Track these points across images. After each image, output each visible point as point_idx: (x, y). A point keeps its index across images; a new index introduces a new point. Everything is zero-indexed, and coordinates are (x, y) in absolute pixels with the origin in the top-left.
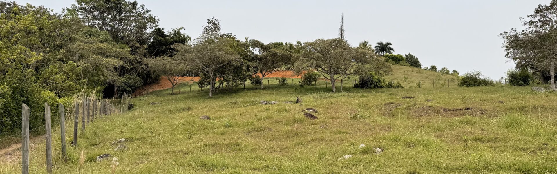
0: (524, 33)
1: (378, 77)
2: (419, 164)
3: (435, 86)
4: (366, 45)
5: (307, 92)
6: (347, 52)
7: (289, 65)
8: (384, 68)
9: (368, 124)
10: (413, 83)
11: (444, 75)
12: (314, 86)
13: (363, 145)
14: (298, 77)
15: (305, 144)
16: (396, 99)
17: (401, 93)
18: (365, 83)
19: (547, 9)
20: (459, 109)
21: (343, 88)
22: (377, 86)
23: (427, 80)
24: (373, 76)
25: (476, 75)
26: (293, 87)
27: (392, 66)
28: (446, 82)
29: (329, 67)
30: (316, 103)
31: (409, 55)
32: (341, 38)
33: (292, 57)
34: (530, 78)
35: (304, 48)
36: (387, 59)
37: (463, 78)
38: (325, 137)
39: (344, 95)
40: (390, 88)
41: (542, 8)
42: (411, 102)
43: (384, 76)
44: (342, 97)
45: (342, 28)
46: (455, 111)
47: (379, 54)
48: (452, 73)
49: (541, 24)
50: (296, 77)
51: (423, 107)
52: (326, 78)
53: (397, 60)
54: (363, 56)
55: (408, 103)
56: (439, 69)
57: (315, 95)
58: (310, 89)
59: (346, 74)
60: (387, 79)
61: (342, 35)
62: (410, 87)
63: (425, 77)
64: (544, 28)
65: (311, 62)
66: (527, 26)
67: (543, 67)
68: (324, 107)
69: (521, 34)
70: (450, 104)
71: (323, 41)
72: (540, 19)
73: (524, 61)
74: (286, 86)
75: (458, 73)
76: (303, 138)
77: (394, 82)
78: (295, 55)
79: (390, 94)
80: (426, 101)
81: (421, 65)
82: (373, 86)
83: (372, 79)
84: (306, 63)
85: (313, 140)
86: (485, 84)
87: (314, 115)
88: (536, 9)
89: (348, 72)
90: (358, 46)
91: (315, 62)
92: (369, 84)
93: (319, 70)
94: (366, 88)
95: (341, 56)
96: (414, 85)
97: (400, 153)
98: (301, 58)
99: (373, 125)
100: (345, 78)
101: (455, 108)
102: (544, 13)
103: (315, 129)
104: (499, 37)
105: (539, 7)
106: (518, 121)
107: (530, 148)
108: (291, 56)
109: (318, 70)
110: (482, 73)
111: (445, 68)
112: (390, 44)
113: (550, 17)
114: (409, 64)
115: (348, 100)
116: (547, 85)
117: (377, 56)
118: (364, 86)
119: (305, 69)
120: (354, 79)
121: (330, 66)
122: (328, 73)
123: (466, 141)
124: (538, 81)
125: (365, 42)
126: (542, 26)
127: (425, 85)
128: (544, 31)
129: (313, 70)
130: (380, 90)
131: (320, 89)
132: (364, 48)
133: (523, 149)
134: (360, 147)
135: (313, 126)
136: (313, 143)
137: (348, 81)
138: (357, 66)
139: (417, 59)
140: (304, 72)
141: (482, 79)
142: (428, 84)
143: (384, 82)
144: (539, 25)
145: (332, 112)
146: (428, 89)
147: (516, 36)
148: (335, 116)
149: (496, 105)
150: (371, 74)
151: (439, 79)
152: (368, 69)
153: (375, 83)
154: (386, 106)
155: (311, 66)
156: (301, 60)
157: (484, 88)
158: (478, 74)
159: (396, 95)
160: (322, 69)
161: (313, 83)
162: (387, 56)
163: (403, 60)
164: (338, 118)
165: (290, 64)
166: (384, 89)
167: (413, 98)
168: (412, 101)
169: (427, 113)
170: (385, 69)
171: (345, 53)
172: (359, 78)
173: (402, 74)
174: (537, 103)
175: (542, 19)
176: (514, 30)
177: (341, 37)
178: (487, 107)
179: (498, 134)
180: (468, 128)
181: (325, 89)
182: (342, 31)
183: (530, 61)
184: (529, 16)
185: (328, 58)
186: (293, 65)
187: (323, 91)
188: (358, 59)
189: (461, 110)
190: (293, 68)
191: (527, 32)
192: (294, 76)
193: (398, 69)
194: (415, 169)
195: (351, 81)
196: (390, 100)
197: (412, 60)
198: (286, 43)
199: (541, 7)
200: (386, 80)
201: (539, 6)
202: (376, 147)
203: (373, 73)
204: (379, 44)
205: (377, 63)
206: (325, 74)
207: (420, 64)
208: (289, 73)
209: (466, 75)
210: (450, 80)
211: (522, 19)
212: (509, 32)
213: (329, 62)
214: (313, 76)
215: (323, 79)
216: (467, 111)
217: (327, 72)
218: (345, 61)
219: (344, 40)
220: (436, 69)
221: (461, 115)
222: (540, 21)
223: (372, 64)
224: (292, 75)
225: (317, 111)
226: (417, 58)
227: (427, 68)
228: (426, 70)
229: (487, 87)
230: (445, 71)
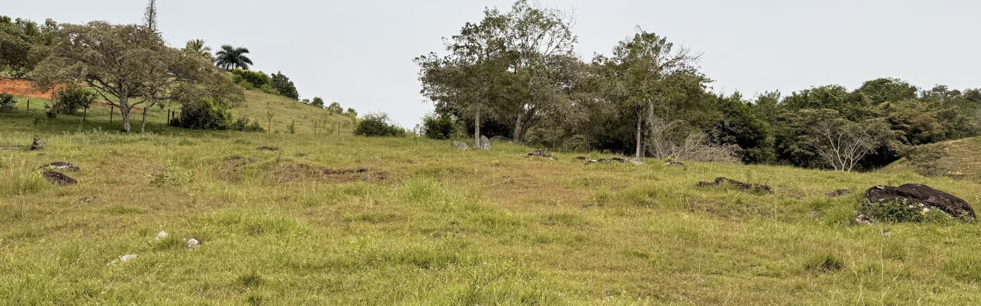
0: (446, 60)
1: (220, 110)
2: (263, 263)
3: (317, 132)
4: (200, 47)
5: (64, 130)
6: (159, 56)
7: (22, 69)
8: (231, 94)
9: (185, 194)
10: (282, 124)
11: (334, 114)
12: (82, 118)
13: (163, 234)
14: (43, 96)
15: (35, 236)
16: (246, 149)
17: (258, 140)
18: (192, 118)
19: (477, 30)
20: (348, 171)
21: (148, 125)
22: (217, 125)
23: (306, 120)
24: (208, 106)
25: (380, 119)
26: (31, 116)
27: (246, 92)
28: (336, 126)
29: (117, 80)
30: (78, 152)
31: (278, 74)
32: (148, 26)
33: (31, 51)
34: (452, 129)
35: (61, 34)
36: (239, 78)
37: (361, 123)
38: (87, 221)
39: (146, 139)
40: (240, 130)
41: (471, 28)
42: (272, 156)
43: (230, 108)
44: (143, 141)
45: (152, 7)
46: (342, 174)
47: (224, 66)
48: (348, 112)
49: (468, 50)
50: (39, 95)
51: (290, 166)
52: (110, 102)
53: (257, 81)
54: (192, 67)
55: (266, 158)
56: (327, 104)
57: (79, 135)
58: (71, 123)
59: (154, 98)
60: (235, 114)
61: (151, 21)
62: (277, 132)
63: (303, 116)
64: (471, 58)
65: (76, 66)
66: (451, 51)
67: (468, 113)
68: (95, 160)
69: (442, 62)
70: (335, 162)
71: (106, 27)
72: (467, 43)
73: (446, 103)
74: (12, 112)
75: (356, 114)
76: (33, 224)
77: (248, 121)
78: (36, 48)
79: (238, 142)
80: (296, 156)
81: (298, 95)
82: (208, 125)
83: (207, 112)
84: (64, 67)
85: (58, 228)
86: (393, 134)
87: (70, 177)
88: (463, 28)
89: (159, 95)
90: (185, 47)
91: (85, 69)
92: (201, 120)
93: (94, 85)
94: (194, 128)
95: (145, 61)
96: (283, 127)
97: (232, 246)
98: (52, 56)
99: (193, 196)
100: (151, 106)
101: (343, 168)
102: (473, 36)
103: (65, 204)
104: (414, 63)
105: (467, 26)
106: (425, 189)
107: (434, 230)
108: (28, 49)
109: (91, 85)
110: (389, 116)
111: (336, 104)
112: (246, 51)
113: (479, 42)
114: (278, 90)
115: (152, 149)
116: (470, 140)
117: (218, 69)
118: (191, 124)
119: (62, 79)
120: (172, 110)
121: (120, 80)
122: (116, 94)
123: (348, 220)
124: (461, 134)
125: (198, 41)
126: (469, 54)
127: (301, 130)
128: (471, 61)
129: (81, 84)
130: (220, 133)
131: (96, 123)
132: (195, 51)
133: (426, 232)
134: (157, 239)
135: (61, 200)
136: (57, 233)
137: (158, 112)
138: (178, 84)
139: (291, 83)
140: (58, 85)
141: (389, 125)
142: (306, 128)
143: (229, 119)
144: (465, 51)
145: (113, 171)
146: (305, 136)
147: (436, 64)
148: (117, 179)
149: (402, 165)
150: (205, 102)
151: (325, 122)
152: (200, 93)
153: (213, 120)
154: (226, 162)
155: (77, 76)
156: (51, 59)
157: (392, 139)
158: (384, 117)
159: (249, 144)
160: (102, 83)
161: (81, 110)
162: (238, 72)
163: (267, 83)
164: (124, 184)
165: (23, 65)
166: (229, 132)
167: (276, 149)
168: (273, 154)
169: (297, 176)
170: (233, 95)
171: (154, 55)
172: (182, 109)
173: (264, 107)
174: (455, 165)
175: (470, 44)
176: (434, 54)
177: (150, 25)
178: (389, 168)
179: (396, 209)
180: (357, 200)
181: (106, 124)
182: (151, 14)
183: (453, 104)
184: (453, 37)
185: (117, 63)
186: (32, 69)
187: (100, 128)
188: (180, 70)
189: (351, 171)
190: (30, 76)
191: (450, 61)
192: (33, 92)
193: (257, 98)
194: (254, 272)
195: (165, 113)
196: (236, 152)
197: (282, 85)
198: (18, 21)
199: (469, 27)
200: (233, 115)
201: (468, 24)
202: (188, 237)
203: (211, 101)
204: (225, 48)
205: (218, 83)
206: (108, 93)
207: (296, 93)
208: (22, 85)
209: (367, 117)
210: (342, 124)
211: (445, 39)
212: (427, 57)
213: (119, 70)
214: (81, 96)
215: (103, 104)
216: (360, 173)
217: (112, 91)
218: (154, 73)
219: (156, 32)
220: (322, 103)
221: (351, 179)
222: (468, 47)
223: (207, 83)
224: (27, 91)
225: (77, 168)
226: (293, 81)
227: (308, 101)
228: (306, 104)
229: (395, 139)
230: (336, 109)
